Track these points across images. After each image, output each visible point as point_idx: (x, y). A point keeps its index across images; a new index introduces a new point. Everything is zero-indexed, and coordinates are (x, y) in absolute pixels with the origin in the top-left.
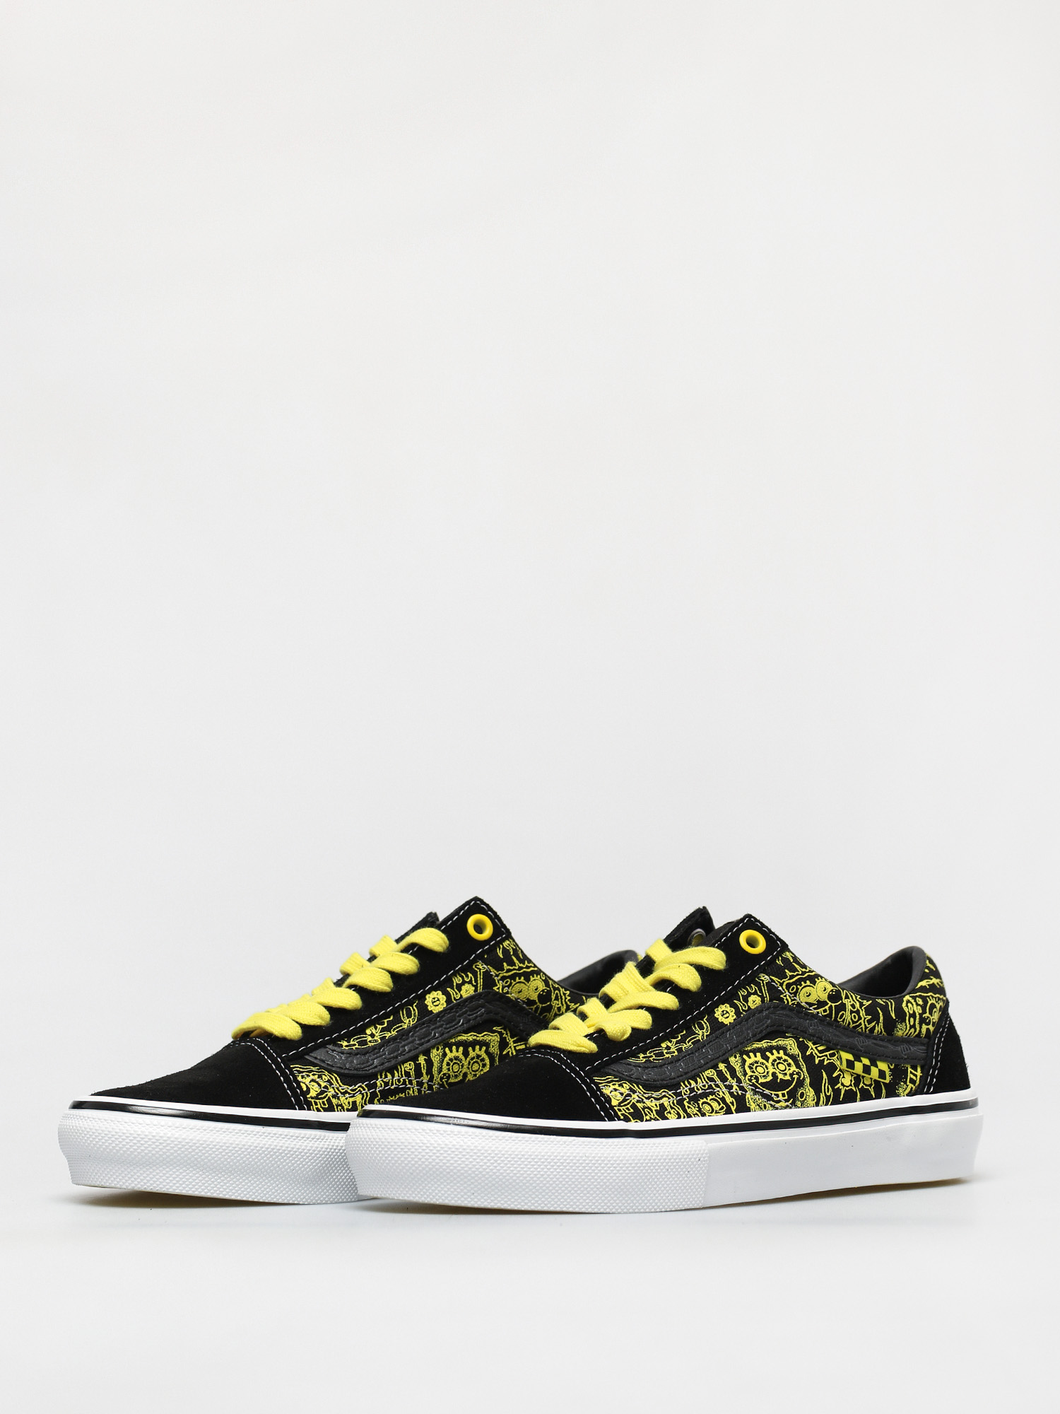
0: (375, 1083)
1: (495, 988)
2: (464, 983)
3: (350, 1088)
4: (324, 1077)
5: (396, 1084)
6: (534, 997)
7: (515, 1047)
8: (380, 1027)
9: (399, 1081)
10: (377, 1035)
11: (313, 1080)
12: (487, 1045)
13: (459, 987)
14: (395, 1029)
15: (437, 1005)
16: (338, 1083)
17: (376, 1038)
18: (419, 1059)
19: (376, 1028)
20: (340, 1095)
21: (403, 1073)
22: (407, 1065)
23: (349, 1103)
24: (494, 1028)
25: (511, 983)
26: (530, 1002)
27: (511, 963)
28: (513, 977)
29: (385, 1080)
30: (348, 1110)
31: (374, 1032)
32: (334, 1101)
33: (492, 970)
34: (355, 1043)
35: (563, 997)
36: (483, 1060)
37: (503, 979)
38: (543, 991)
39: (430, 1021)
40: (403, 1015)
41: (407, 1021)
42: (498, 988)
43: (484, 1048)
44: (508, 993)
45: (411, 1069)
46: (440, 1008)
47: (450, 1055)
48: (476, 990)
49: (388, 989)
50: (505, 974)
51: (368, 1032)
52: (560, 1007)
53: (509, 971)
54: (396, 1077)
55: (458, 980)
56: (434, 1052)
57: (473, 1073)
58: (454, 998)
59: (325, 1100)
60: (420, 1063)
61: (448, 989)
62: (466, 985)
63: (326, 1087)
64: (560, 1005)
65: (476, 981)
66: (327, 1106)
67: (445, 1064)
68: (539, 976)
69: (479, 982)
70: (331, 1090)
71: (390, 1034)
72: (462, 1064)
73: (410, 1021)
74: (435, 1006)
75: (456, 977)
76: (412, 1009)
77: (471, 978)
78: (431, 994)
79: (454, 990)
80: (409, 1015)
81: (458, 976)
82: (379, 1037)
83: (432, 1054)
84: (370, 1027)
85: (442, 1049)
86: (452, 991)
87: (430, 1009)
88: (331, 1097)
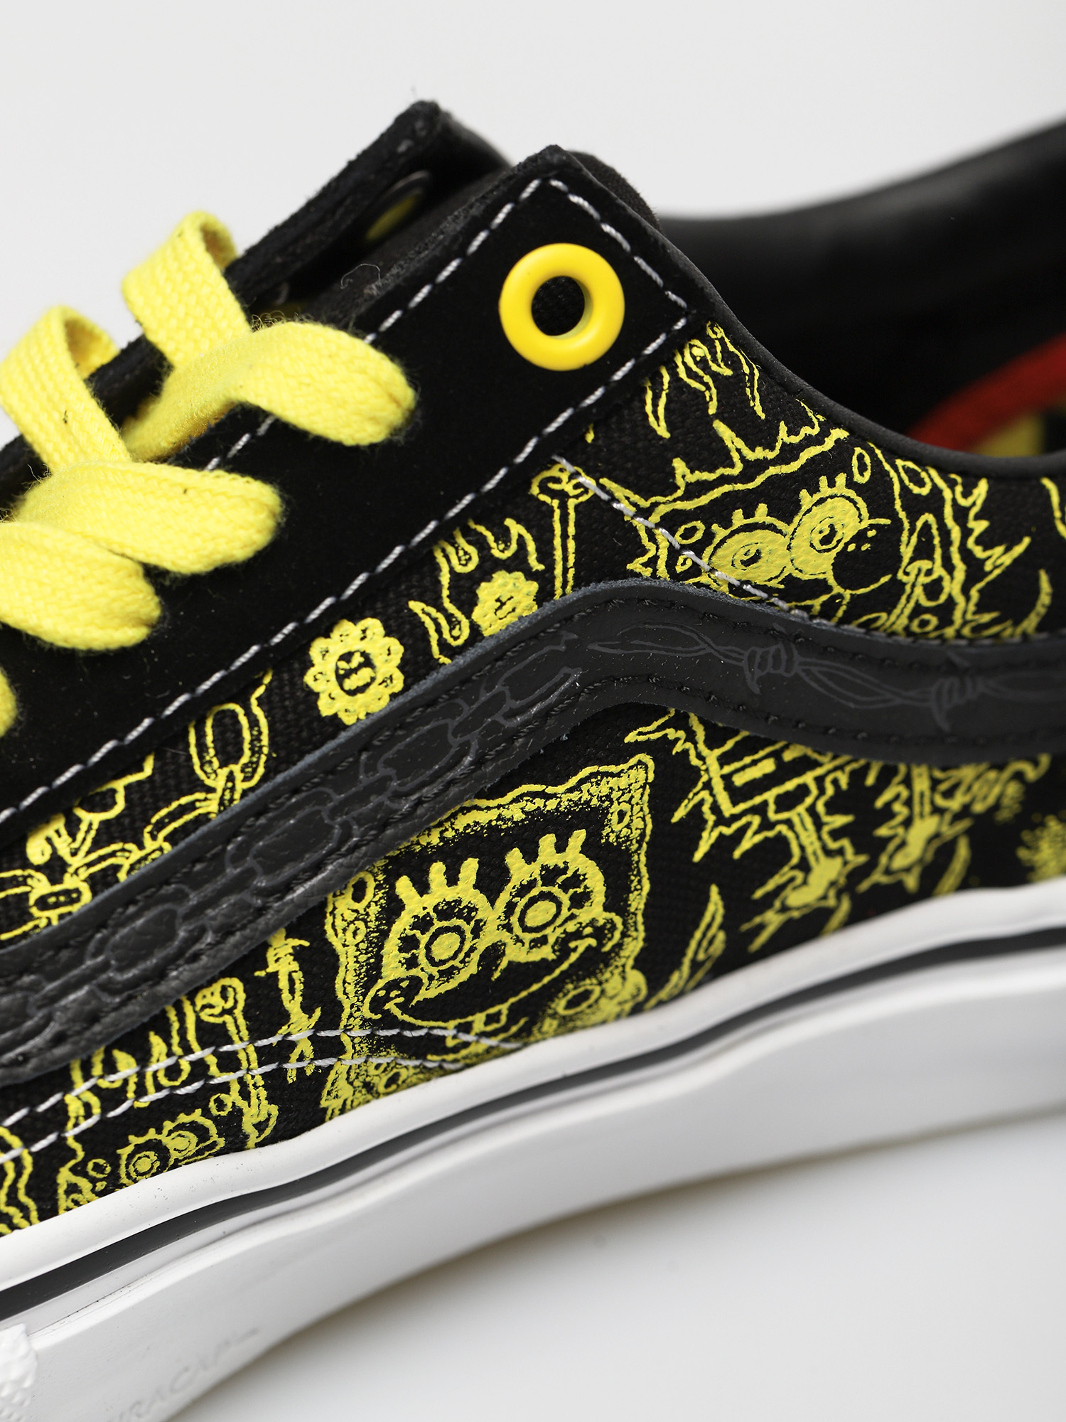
0: (61, 1108)
1: (636, 565)
2: (488, 567)
5: (159, 1088)
6: (819, 566)
7: (727, 779)
8: (91, 819)
9: (173, 1072)
10: (75, 862)
12: (592, 818)
13: (466, 593)
14: (160, 825)
15: (363, 689)
17: (69, 882)
18: (270, 955)
19: (73, 827)
21: (191, 1036)
22: (211, 996)
24: (631, 737)
25: (709, 536)
26: (795, 588)
27: (710, 456)
28: (719, 513)
29: (104, 1084)
31: (64, 852)
33: (619, 491)
35: (956, 533)
36: (576, 880)
37: (671, 521)
38: (860, 537)
39: (328, 768)
40: (202, 748)
41: (219, 782)
42: (652, 562)
43: (577, 836)
44: (695, 570)
45: (229, 1012)
46: (376, 701)
47: (414, 904)
48: (544, 596)
49: (132, 635)
50: (680, 505)
51: (37, 850)
52: (940, 579)
53: (695, 490)
54: (159, 1061)
55: (456, 560)
56: (344, 905)
57: (528, 937)
58: (443, 644)
60: (275, 975)
61: (416, 606)
62: (500, 577)
64: (939, 571)
65: (545, 554)
67: (392, 945)
68: (841, 479)
69: (558, 554)
71: (136, 854)
72: (478, 922)
73: (231, 777)
74: (352, 693)
75: (453, 543)
76: (244, 721)
77: (521, 541)
78: (335, 634)
79: (441, 609)
80: (229, 752)
81: (461, 541)
82: (84, 873)
83: (329, 919)
84: (47, 821)
85: (378, 887)
86: (432, 611)
87: (326, 709)
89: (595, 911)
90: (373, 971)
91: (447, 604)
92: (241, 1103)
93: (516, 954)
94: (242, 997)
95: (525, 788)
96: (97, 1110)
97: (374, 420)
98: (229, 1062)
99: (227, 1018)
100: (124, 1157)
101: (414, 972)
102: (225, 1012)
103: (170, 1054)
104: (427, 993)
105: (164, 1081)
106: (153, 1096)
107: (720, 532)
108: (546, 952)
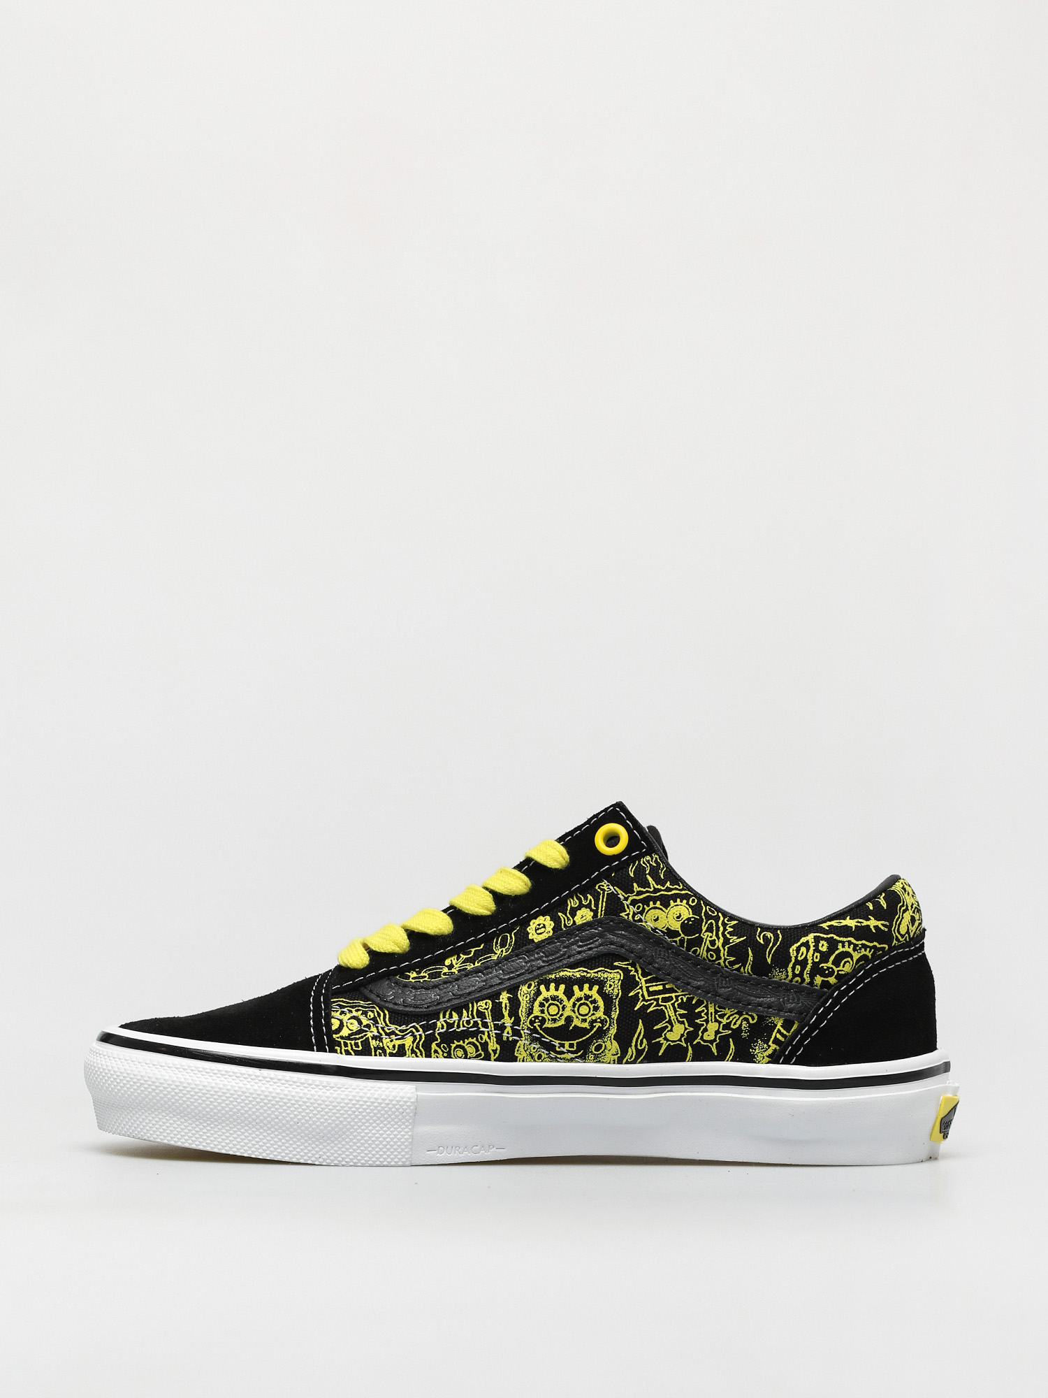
0: (435, 1024)
1: (623, 914)
2: (581, 906)
3: (399, 1028)
4: (370, 1013)
5: (464, 1026)
6: (676, 926)
7: (647, 988)
8: (463, 957)
9: (468, 1022)
10: (456, 966)
11: (354, 1018)
12: (601, 983)
13: (573, 912)
14: (481, 960)
15: (541, 934)
16: (385, 1022)
17: (453, 970)
18: (501, 997)
19: (458, 958)
20: (384, 1036)
21: (475, 1013)
22: (482, 1003)
23: (394, 1046)
24: (616, 964)
25: (644, 909)
26: (671, 933)
27: (645, 884)
28: (645, 901)
29: (448, 1021)
30: (391, 1055)
31: (454, 963)
32: (373, 1043)
33: (620, 892)
34: (426, 974)
35: (721, 929)
36: (594, 1002)
37: (634, 903)
38: (689, 919)
39: (527, 951)
40: (496, 943)
41: (499, 951)
42: (628, 915)
43: (596, 988)
44: (640, 920)
45: (487, 1009)
46: (544, 937)
47: (545, 994)
48: (595, 916)
49: (487, 913)
50: (635, 897)
51: (447, 962)
52: (715, 940)
53: (639, 893)
54: (465, 1018)
55: (573, 903)
56: (524, 988)
57: (581, 1017)
58: (564, 925)
59: (359, 1041)
60: (502, 1002)
61: (560, 914)
62: (583, 909)
63: (368, 1026)
64: (714, 937)
65: (597, 905)
66: (361, 1048)
67: (537, 1004)
68: (685, 901)
69: (600, 906)
70: (373, 1029)
71: (473, 966)
72: (564, 1005)
73: (502, 951)
74: (538, 934)
75: (573, 899)
76: (509, 938)
77: (590, 900)
78: (538, 919)
79: (566, 915)
80: (503, 945)
81: (575, 898)
82: (457, 969)
83: (519, 991)
84: (452, 956)
85: (535, 986)
86: (564, 916)
87: (530, 937)
88: (370, 1038)
89: (600, 1014)
90: (530, 1011)
91: (568, 914)
92: (488, 1040)
93: (576, 1022)
94: (491, 1006)
95: (581, 969)
96: (445, 1028)
97: (559, 863)
98: (485, 1025)
99: (485, 1011)
100: (453, 1048)
101: (543, 1015)
102: (485, 1009)
103: (468, 1017)
104: (548, 1025)
105: (465, 1025)
106: (462, 1028)
107: (647, 908)
108: (586, 1025)
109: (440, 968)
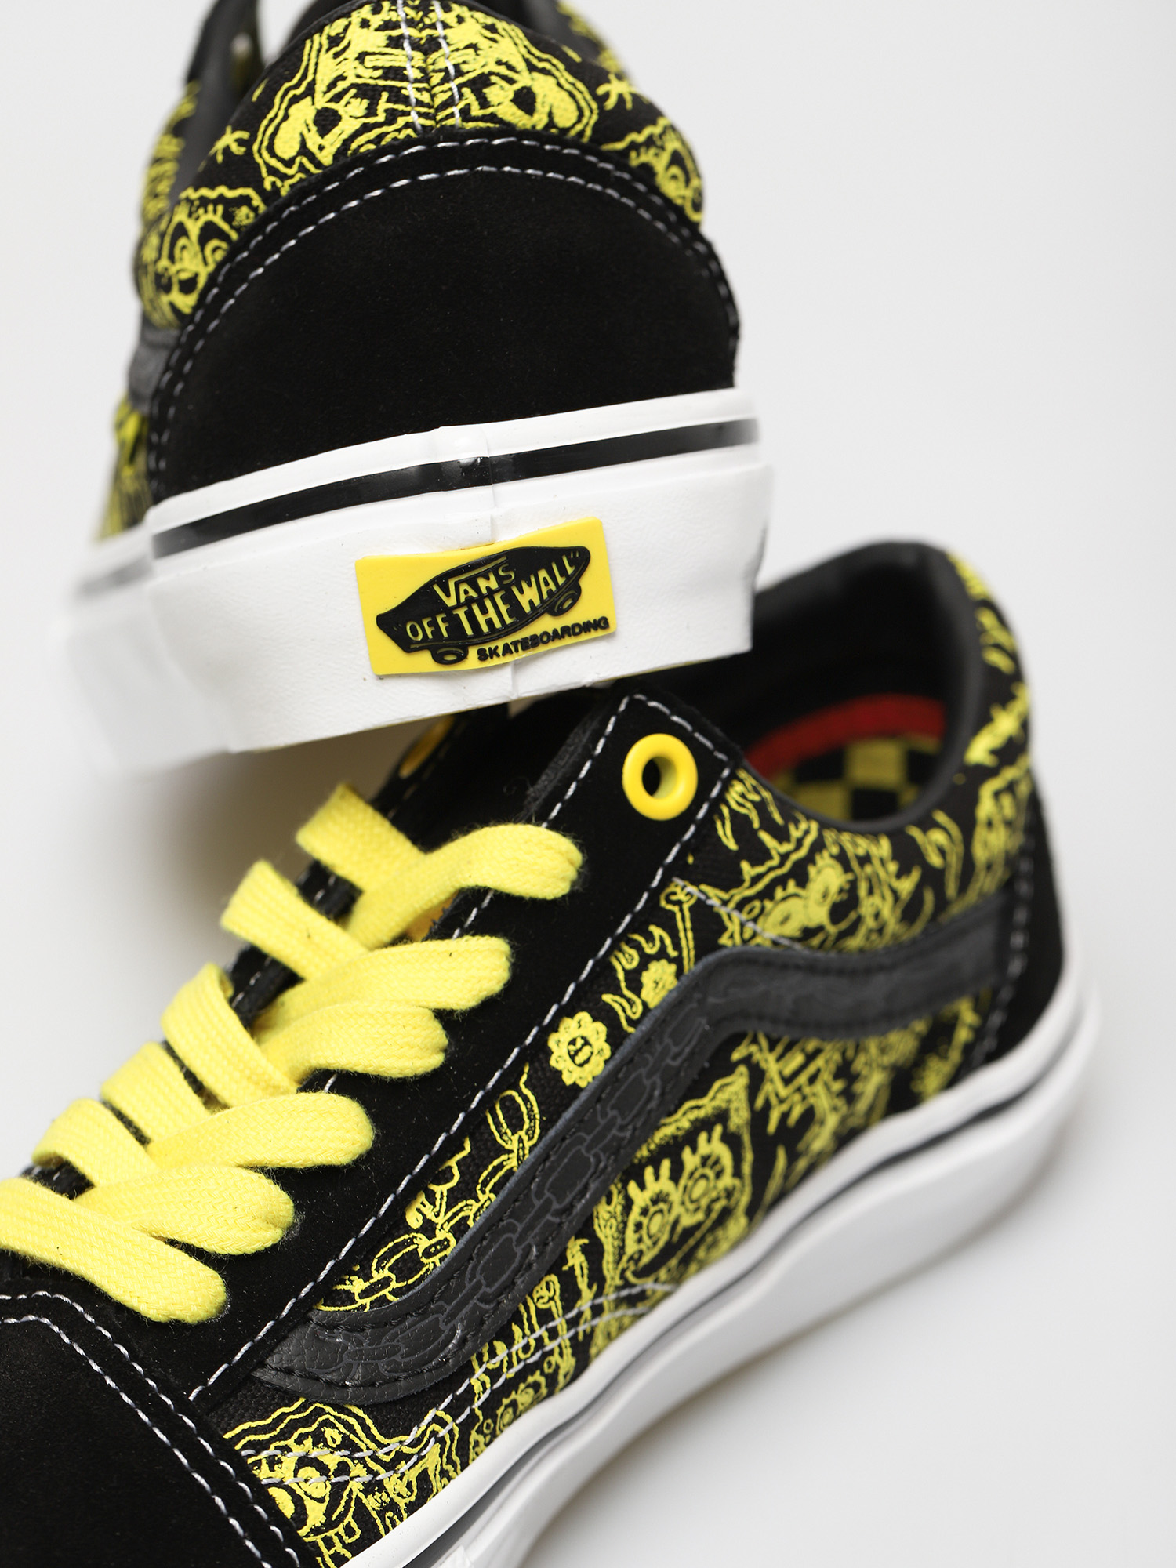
0: (470, 1389)
1: (724, 940)
2: (646, 961)
3: (408, 1439)
4: (329, 1433)
5: (519, 1361)
6: (820, 916)
7: (780, 1072)
8: (442, 1192)
9: (526, 1348)
10: (440, 1220)
11: (304, 1462)
12: (722, 1114)
13: (634, 981)
14: (485, 1183)
15: (587, 1061)
16: (373, 1439)
17: (440, 1235)
18: (569, 1254)
19: (430, 1198)
20: (383, 1475)
21: (534, 1320)
22: (541, 1291)
23: (409, 1486)
24: (735, 1056)
25: (763, 909)
26: (808, 933)
27: (760, 855)
28: (767, 894)
29: (491, 1366)
30: (412, 1508)
31: (430, 1216)
32: (372, 1503)
33: (711, 892)
34: (386, 1273)
36: (718, 1161)
37: (742, 905)
38: (841, 891)
39: (579, 1120)
40: (498, 1125)
41: (513, 1145)
42: (732, 936)
43: (717, 1129)
44: (754, 935)
46: (597, 1067)
48: (679, 973)
49: (436, 1060)
50: (746, 893)
51: (413, 1219)
52: (880, 907)
53: (755, 880)
54: (519, 1342)
55: (626, 961)
56: (603, 1211)
57: (692, 1207)
58: (628, 1019)
59: (349, 1518)
60: (573, 1267)
61: (607, 998)
62: (653, 966)
63: (343, 1469)
64: (877, 902)
65: (677, 946)
67: (630, 1230)
68: (826, 854)
69: (683, 942)
70: (357, 1469)
71: (476, 1206)
72: (670, 1203)
73: (521, 1140)
74: (581, 1065)
75: (621, 950)
76: (519, 1100)
77: (662, 940)
78: (562, 1028)
79: (623, 996)
80: (516, 1124)
81: (626, 948)
82: (447, 1227)
83: (596, 1221)
84: (414, 1197)
85: (619, 1193)
86: (617, 998)
87: (568, 1080)
88: (361, 1495)
89: (727, 1180)
90: (621, 1249)
91: (626, 992)
92: (559, 1361)
93: (686, 1221)
94: (558, 1286)
95: (688, 1105)
96: (488, 1386)
97: (563, 879)
98: (553, 1334)
99: (552, 1303)
100: (499, 1415)
101: (640, 1246)
102: (551, 1299)
103: (524, 1336)
104: (645, 1260)
105: (522, 1356)
106: (517, 1367)
107: (768, 904)
108: (700, 1216)
109: (405, 1244)
